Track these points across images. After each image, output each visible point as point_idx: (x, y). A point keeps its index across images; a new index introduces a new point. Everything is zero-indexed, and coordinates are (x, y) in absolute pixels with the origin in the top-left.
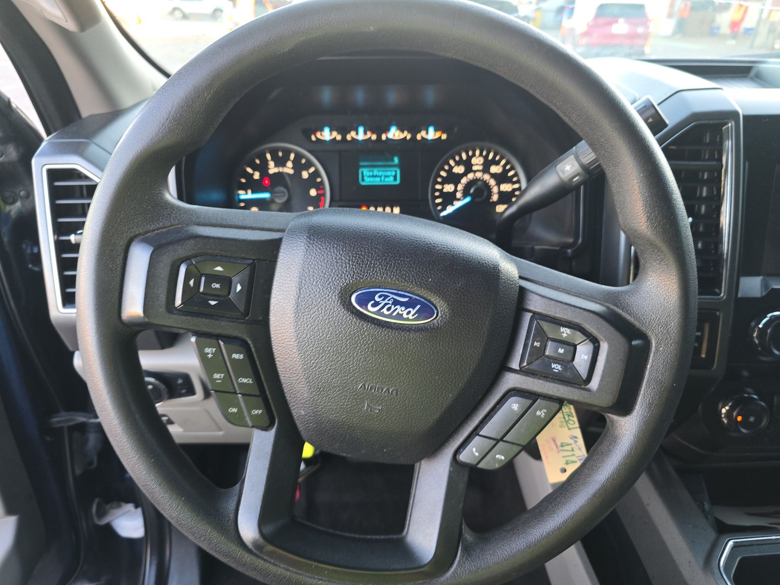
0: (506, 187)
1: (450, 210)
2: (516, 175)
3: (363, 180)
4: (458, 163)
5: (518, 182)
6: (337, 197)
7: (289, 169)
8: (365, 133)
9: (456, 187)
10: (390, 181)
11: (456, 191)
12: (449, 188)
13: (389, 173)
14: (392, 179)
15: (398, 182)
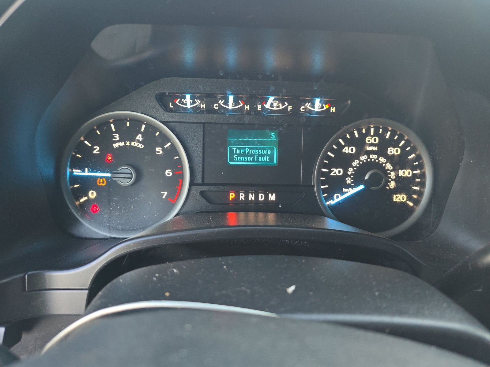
0: (405, 173)
1: (338, 198)
2: (418, 158)
3: (232, 159)
4: (349, 143)
5: (421, 166)
6: (199, 180)
7: (138, 143)
8: (236, 102)
9: (346, 171)
10: (265, 161)
11: (346, 175)
12: (337, 172)
13: (264, 152)
14: (267, 158)
15: (275, 163)
